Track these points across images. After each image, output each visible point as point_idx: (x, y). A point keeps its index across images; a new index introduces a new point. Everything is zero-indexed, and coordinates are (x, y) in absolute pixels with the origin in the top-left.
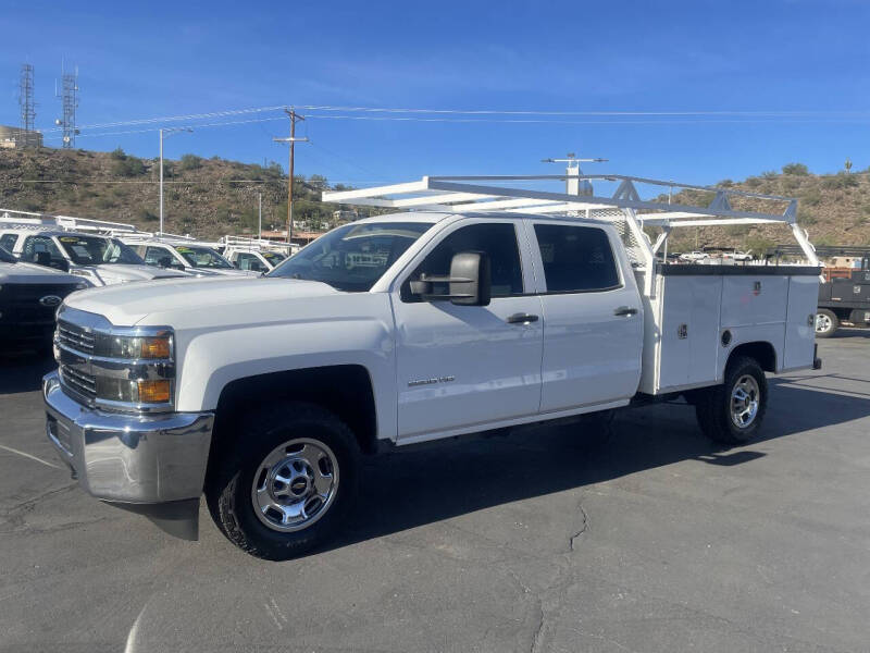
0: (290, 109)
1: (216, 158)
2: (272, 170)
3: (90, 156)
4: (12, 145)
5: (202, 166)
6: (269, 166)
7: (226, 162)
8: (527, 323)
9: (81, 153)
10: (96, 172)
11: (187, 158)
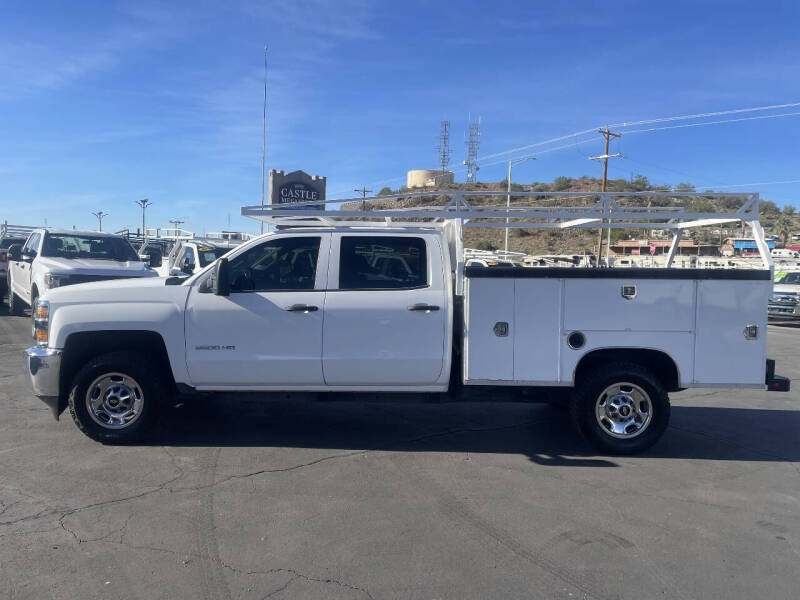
0: (605, 128)
1: (584, 178)
2: (637, 183)
3: (485, 187)
4: (433, 184)
5: (571, 186)
6: (635, 179)
7: (594, 180)
8: (307, 312)
9: (478, 186)
10: (488, 199)
11: (559, 181)
